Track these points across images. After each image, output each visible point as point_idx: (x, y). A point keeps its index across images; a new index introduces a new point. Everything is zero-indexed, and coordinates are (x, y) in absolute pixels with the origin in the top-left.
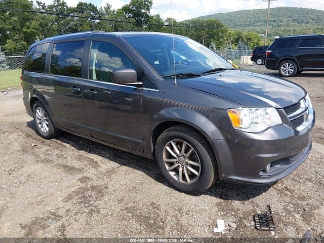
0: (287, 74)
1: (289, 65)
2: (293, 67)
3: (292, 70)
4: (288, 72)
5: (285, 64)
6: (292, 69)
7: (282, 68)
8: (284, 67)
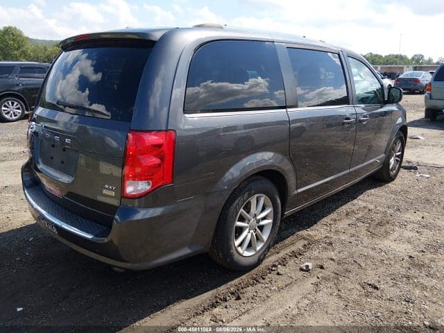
0: (14, 118)
1: (13, 104)
2: (19, 106)
3: (20, 111)
4: (14, 113)
5: (6, 104)
6: (18, 109)
7: (3, 108)
8: (5, 106)
